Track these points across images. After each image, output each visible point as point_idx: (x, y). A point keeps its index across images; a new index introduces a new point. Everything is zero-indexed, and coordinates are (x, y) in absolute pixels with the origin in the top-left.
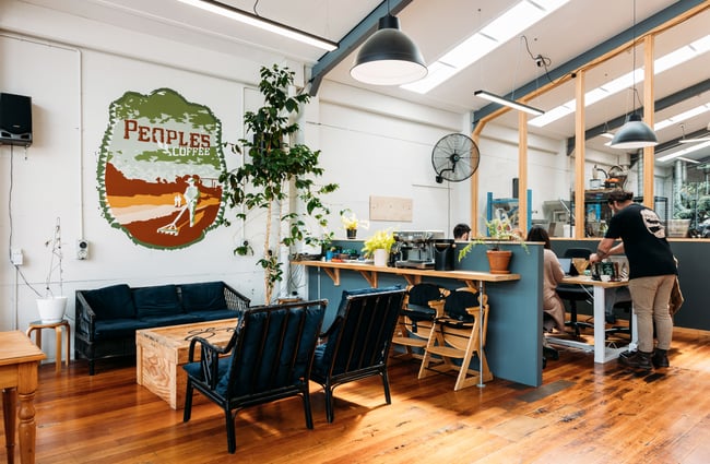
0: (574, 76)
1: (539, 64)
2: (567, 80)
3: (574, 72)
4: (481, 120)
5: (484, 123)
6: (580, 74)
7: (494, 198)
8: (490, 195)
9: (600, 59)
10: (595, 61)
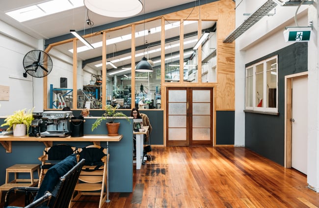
0: (102, 33)
1: (88, 23)
2: (98, 34)
3: (102, 31)
4: (50, 45)
5: (52, 47)
6: (104, 33)
7: (54, 87)
8: (52, 86)
9: (114, 29)
10: (111, 29)
